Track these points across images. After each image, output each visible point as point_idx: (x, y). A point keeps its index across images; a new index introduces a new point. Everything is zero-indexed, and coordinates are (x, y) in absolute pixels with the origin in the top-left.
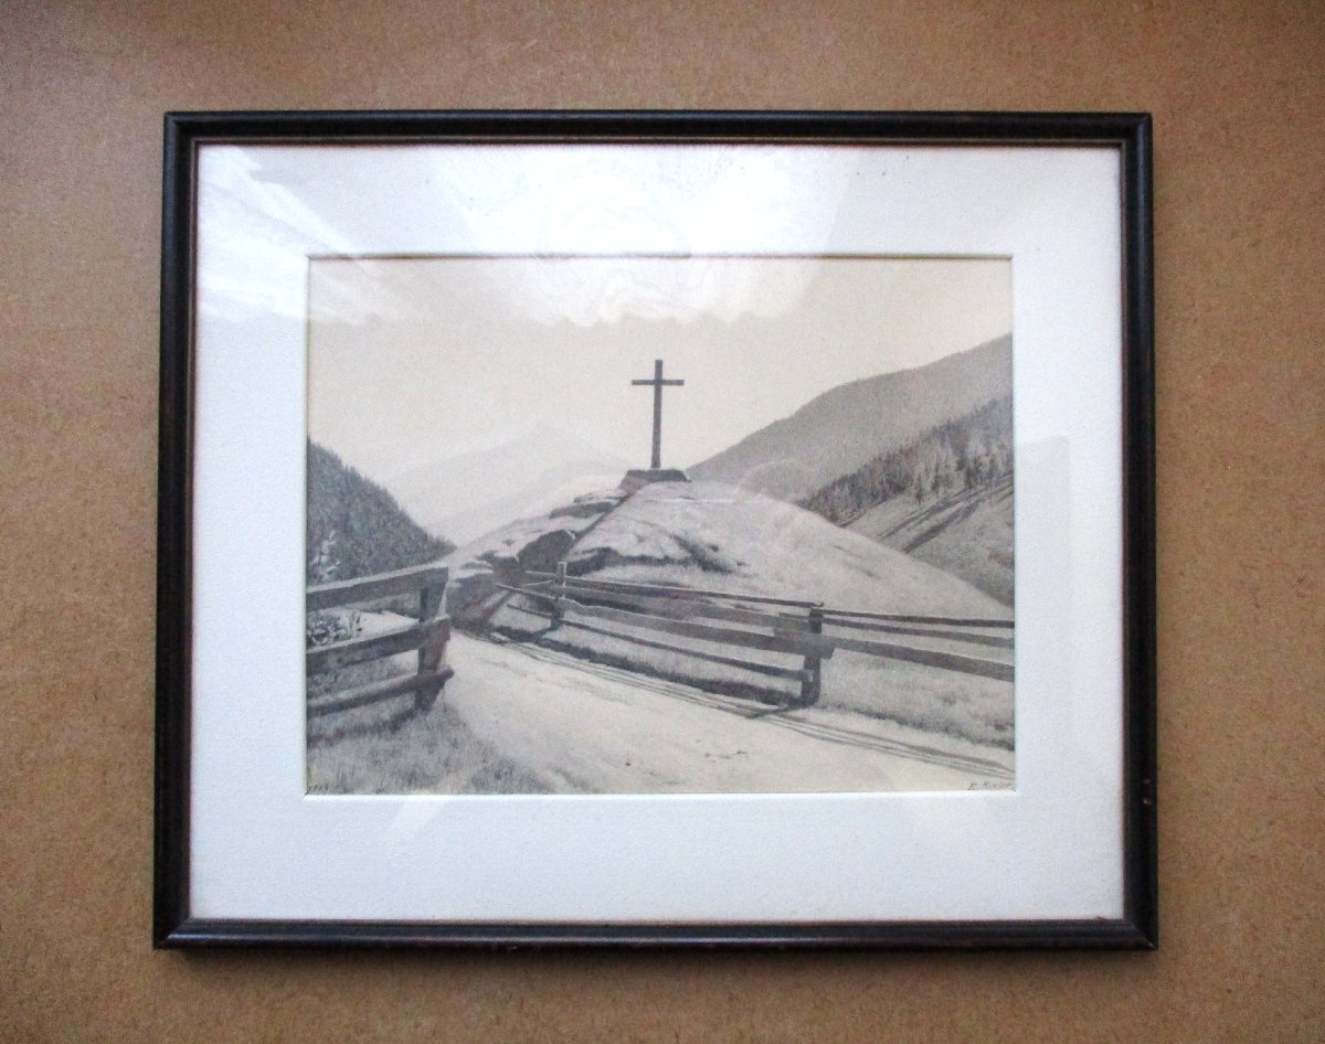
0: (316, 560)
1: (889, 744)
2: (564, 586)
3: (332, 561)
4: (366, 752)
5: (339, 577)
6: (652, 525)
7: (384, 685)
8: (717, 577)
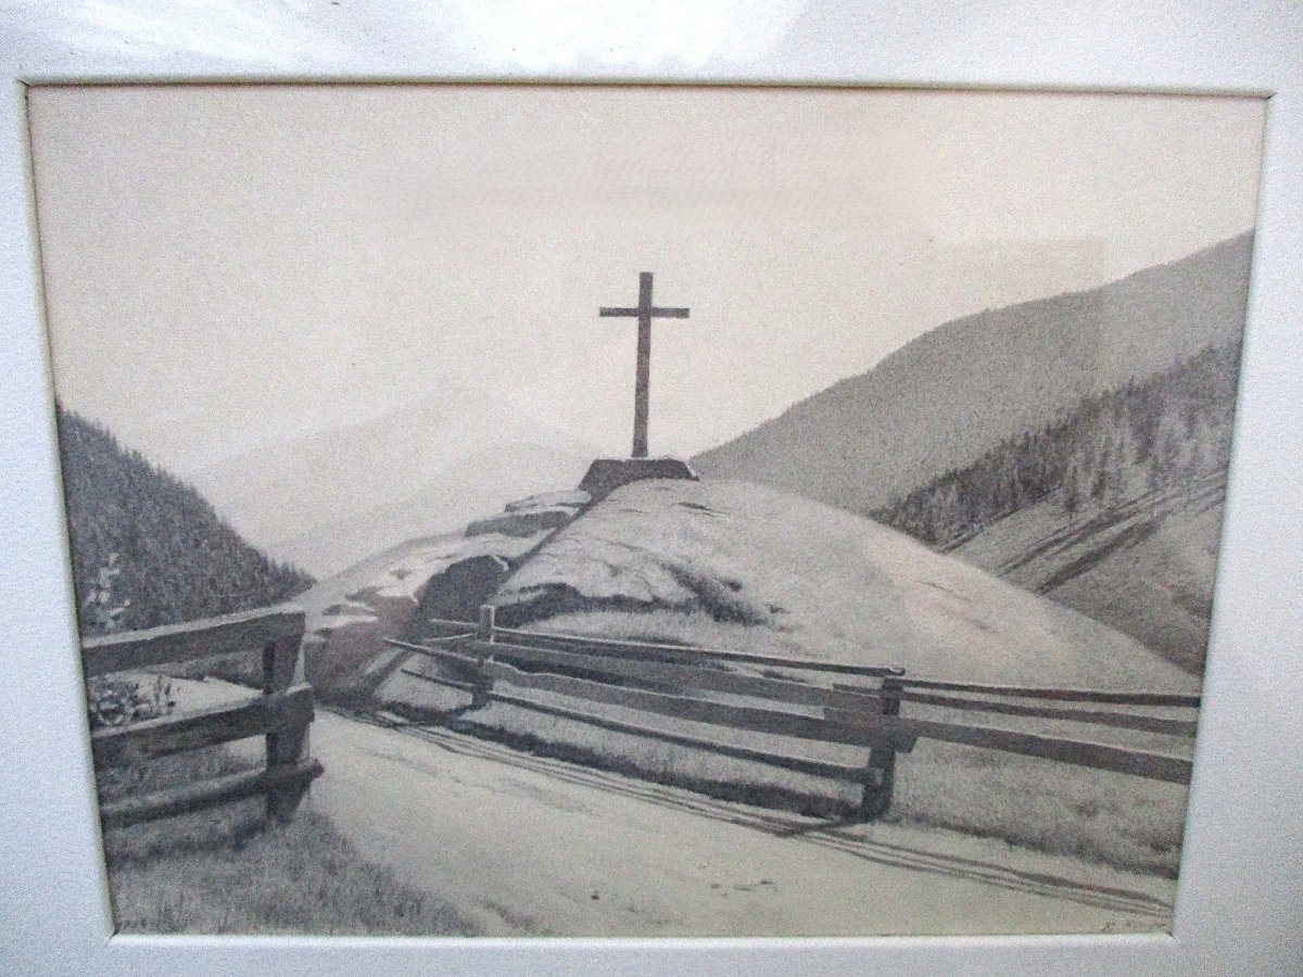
0: (92, 597)
1: (988, 871)
2: (492, 642)
3: (117, 599)
4: (197, 879)
5: (131, 625)
6: (632, 549)
7: (215, 785)
8: (738, 629)
